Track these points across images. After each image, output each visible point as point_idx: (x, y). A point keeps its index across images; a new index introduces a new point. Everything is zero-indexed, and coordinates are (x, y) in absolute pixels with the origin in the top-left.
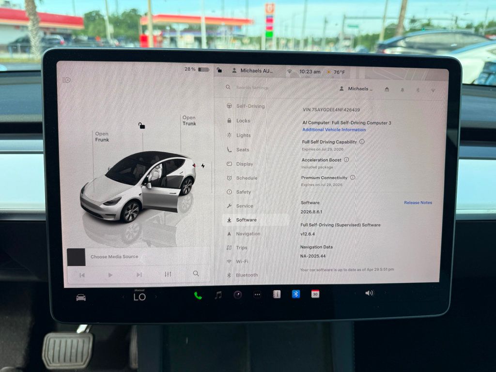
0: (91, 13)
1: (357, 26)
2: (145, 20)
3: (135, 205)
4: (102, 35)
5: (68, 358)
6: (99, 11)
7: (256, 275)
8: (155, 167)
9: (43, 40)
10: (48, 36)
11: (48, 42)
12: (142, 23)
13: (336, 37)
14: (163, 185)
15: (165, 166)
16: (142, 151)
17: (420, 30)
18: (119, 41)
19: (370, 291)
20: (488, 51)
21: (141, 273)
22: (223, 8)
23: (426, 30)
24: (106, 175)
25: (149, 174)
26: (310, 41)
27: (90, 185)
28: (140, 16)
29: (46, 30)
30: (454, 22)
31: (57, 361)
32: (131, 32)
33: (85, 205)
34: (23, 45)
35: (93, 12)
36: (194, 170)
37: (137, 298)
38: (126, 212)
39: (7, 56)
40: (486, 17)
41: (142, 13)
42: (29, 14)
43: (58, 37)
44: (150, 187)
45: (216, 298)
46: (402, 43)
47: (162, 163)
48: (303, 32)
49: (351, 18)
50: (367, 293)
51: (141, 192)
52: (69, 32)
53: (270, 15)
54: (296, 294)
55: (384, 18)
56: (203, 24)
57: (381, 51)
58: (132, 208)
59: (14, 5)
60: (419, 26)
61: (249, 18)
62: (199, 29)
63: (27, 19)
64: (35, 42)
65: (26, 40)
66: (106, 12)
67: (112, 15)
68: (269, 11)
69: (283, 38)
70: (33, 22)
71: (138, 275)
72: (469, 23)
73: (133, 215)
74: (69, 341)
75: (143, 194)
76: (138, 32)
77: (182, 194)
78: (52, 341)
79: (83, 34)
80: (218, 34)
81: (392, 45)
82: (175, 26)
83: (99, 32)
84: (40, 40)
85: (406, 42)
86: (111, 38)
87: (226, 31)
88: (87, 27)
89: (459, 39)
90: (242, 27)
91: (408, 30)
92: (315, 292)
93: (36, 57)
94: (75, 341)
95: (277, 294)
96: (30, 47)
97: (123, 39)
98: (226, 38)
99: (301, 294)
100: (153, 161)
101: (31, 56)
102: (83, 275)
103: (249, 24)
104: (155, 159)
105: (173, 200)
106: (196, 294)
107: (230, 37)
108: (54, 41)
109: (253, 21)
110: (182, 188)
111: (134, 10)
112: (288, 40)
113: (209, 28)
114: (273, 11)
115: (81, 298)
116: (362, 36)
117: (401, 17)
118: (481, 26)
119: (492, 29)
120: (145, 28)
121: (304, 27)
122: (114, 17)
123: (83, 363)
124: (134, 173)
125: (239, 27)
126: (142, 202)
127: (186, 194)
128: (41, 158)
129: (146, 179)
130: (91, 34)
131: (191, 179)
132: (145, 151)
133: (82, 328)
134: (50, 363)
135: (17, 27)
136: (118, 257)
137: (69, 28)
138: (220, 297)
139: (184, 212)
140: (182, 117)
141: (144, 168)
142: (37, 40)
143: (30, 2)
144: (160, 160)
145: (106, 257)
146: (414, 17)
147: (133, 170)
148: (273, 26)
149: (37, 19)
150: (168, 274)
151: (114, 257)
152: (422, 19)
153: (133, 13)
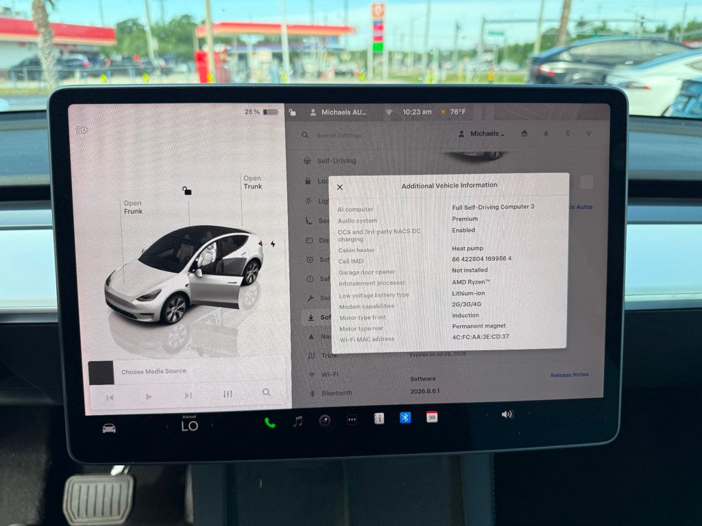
0: (125, 22)
1: (502, 34)
2: (203, 29)
3: (179, 300)
4: (142, 52)
5: (99, 510)
6: (137, 19)
7: (349, 392)
8: (206, 247)
9: (59, 61)
10: (66, 56)
11: (66, 64)
12: (199, 35)
13: (473, 48)
14: (218, 272)
15: (221, 246)
16: (188, 226)
17: (590, 36)
18: (166, 61)
19: (508, 411)
20: (687, 65)
21: (191, 394)
22: (312, 12)
23: (600, 36)
24: (140, 259)
25: (198, 256)
26: (436, 55)
27: (117, 275)
28: (195, 25)
29: (62, 48)
30: (638, 25)
31: (85, 515)
32: (183, 49)
33: (112, 302)
34: (32, 69)
35: (129, 20)
36: (261, 250)
37: (186, 427)
38: (168, 311)
39: (8, 85)
40: (684, 17)
41: (198, 20)
42: (39, 25)
43: (80, 57)
44: (200, 274)
45: (295, 426)
46: (565, 56)
47: (216, 241)
48: (426, 43)
49: (493, 22)
51: (188, 282)
52: (95, 49)
53: (378, 19)
54: (405, 418)
55: (540, 21)
56: (284, 34)
57: (536, 67)
58: (175, 305)
59: (18, 13)
60: (589, 32)
61: (349, 26)
62: (279, 42)
63: (36, 33)
64: (48, 65)
65: (36, 62)
66: (147, 21)
67: (155, 24)
68: (378, 14)
69: (398, 52)
70: (45, 36)
71: (187, 396)
72: (661, 24)
73: (177, 314)
74: (100, 487)
75: (192, 285)
76: (193, 47)
77: (245, 283)
78: (76, 487)
79: (115, 52)
80: (305, 48)
81: (551, 59)
82: (245, 38)
83: (138, 49)
84: (55, 61)
85: (571, 55)
86: (155, 56)
87: (316, 44)
88: (120, 41)
89: (645, 49)
90: (340, 38)
91: (574, 36)
92: (432, 414)
93: (49, 86)
94: (109, 486)
95: (379, 418)
96: (40, 72)
97: (172, 59)
98: (317, 53)
99: (413, 417)
100: (204, 238)
101: (42, 85)
102: (112, 398)
103: (349, 34)
104: (206, 236)
105: (233, 292)
106: (267, 420)
107: (322, 52)
108: (75, 63)
109: (354, 28)
110: (245, 275)
111: (187, 17)
112: (405, 55)
113: (294, 41)
114: (382, 14)
115: (109, 429)
116: (509, 47)
117: (564, 19)
118: (678, 28)
119: (694, 33)
120: (202, 41)
121: (426, 36)
122: (159, 27)
123: (120, 517)
124: (178, 256)
125: (336, 38)
126: (190, 296)
127: (250, 284)
128: (49, 235)
129: (195, 263)
130: (126, 54)
131: (257, 263)
132: (192, 225)
133: (117, 469)
134: (75, 518)
135: (22, 44)
136: (158, 371)
137: (95, 44)
138: (300, 424)
139: (248, 308)
140: (243, 178)
141: (192, 247)
142: (51, 62)
143: (39, 8)
144: (214, 237)
145: (142, 372)
146: (582, 18)
147: (176, 252)
148: (383, 35)
149: (50, 33)
150: (228, 394)
151: (153, 372)
152: (593, 21)
153: (185, 21)
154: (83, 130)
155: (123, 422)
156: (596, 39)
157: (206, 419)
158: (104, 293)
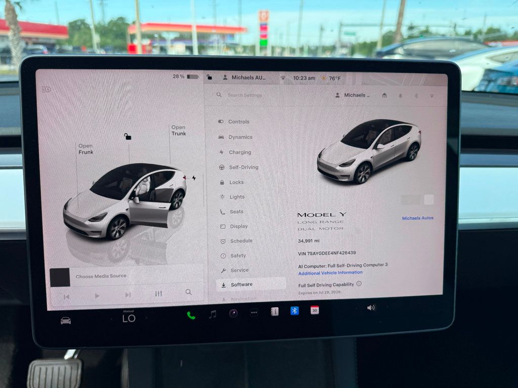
0: (75, 22)
1: (354, 34)
2: (133, 28)
3: (121, 221)
4: (88, 44)
5: (54, 386)
6: (84, 20)
8: (143, 180)
9: (25, 50)
10: (30, 47)
11: (30, 53)
12: (131, 31)
13: (332, 45)
14: (152, 199)
15: (154, 179)
16: (128, 163)
17: (418, 37)
18: (106, 50)
19: (372, 305)
20: (488, 58)
21: (130, 293)
22: (215, 16)
23: (424, 37)
24: (91, 189)
25: (136, 187)
26: (306, 49)
27: (74, 201)
28: (127, 25)
29: (28, 40)
30: (452, 29)
32: (119, 42)
33: (69, 222)
34: (4, 56)
35: (78, 20)
36: (185, 183)
37: (126, 319)
38: (112, 229)
40: (484, 24)
41: (130, 21)
42: (10, 23)
43: (41, 47)
44: (138, 201)
45: (210, 318)
46: (400, 50)
47: (150, 176)
48: (299, 40)
49: (348, 25)
50: (369, 308)
51: (128, 207)
52: (52, 41)
53: (264, 22)
54: (295, 311)
55: (382, 25)
56: (194, 32)
58: (118, 224)
60: (416, 33)
61: (243, 26)
62: (191, 38)
63: (7, 29)
64: (16, 53)
65: (7, 51)
66: (92, 21)
67: (98, 24)
68: (263, 19)
69: (278, 47)
70: (14, 31)
71: (127, 295)
72: (468, 29)
73: (119, 232)
74: (56, 368)
75: (130, 209)
76: (126, 41)
77: (172, 208)
78: (37, 369)
79: (67, 44)
80: (209, 43)
81: (391, 52)
82: (165, 35)
83: (85, 42)
84: (22, 50)
85: (404, 50)
86: (98, 48)
87: (218, 40)
88: (72, 36)
89: (458, 46)
90: (235, 36)
91: (405, 37)
92: (315, 308)
93: (15, 68)
94: (62, 368)
95: (275, 311)
96: (10, 58)
97: (110, 49)
98: (218, 47)
99: (300, 310)
100: (140, 174)
101: (12, 67)
102: (68, 297)
103: (242, 33)
104: (142, 172)
105: (163, 215)
106: (189, 314)
107: (222, 45)
108: (37, 52)
109: (246, 29)
110: (172, 202)
111: (121, 19)
112: (283, 49)
113: (201, 37)
114: (267, 19)
115: (66, 321)
116: (359, 44)
117: (399, 24)
118: (480, 32)
119: (491, 35)
120: (133, 37)
121: (299, 35)
122: (100, 25)
124: (120, 186)
125: (232, 36)
126: (129, 217)
127: (177, 209)
128: (20, 173)
129: (134, 192)
130: (76, 44)
131: (181, 192)
132: (131, 163)
133: (70, 353)
136: (104, 276)
137: (53, 37)
138: (215, 317)
139: (175, 227)
140: (170, 127)
141: (131, 181)
142: (19, 51)
143: (11, 10)
144: (148, 173)
145: (92, 277)
146: (412, 24)
147: (119, 184)
148: (268, 34)
149: (18, 29)
150: (158, 294)
151: (100, 277)
152: (419, 26)
153: (120, 22)
154: (47, 90)
155: (77, 315)
156: (422, 39)
157: (142, 313)
158: (62, 215)
